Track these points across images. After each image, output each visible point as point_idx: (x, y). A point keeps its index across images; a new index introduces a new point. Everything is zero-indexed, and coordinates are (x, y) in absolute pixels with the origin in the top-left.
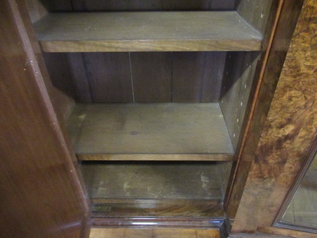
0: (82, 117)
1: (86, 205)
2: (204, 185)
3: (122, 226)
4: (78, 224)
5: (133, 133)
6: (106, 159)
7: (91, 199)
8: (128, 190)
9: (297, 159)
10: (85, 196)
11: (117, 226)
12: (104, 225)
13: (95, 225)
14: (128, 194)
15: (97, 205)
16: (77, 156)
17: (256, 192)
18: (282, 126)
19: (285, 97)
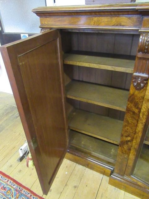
0: (74, 114)
1: (67, 144)
2: (112, 153)
3: (77, 156)
4: (62, 149)
5: (89, 125)
6: (79, 131)
7: (70, 143)
8: (83, 144)
9: (135, 150)
10: (68, 141)
11: (75, 155)
12: (71, 153)
13: (69, 152)
14: (82, 146)
15: (71, 146)
16: (69, 127)
17: (122, 158)
18: (126, 137)
19: (126, 128)
